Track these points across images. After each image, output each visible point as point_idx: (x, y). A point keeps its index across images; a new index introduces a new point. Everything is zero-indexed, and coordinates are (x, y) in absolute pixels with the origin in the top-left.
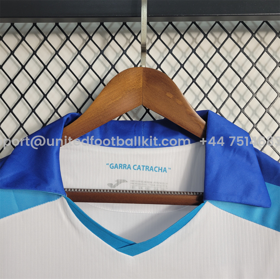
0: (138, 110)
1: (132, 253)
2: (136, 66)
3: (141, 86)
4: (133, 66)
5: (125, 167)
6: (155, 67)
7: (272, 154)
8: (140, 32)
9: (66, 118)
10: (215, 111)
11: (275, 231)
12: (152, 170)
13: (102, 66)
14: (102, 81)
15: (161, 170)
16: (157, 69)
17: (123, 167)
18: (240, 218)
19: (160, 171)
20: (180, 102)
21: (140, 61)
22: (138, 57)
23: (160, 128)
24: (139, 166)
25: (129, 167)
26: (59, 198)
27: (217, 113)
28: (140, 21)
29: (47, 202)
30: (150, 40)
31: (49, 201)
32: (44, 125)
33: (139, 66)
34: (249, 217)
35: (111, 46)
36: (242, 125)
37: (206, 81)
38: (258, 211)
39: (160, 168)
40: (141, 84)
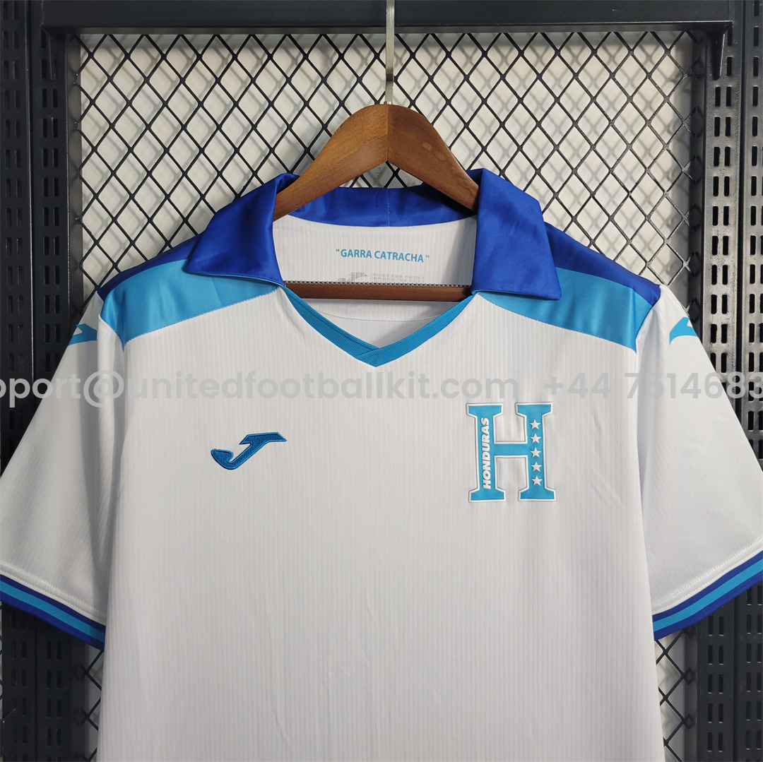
0: (381, 173)
1: (375, 363)
2: (377, 102)
3: (387, 133)
4: (373, 103)
5: (364, 254)
6: (407, 104)
7: (582, 239)
8: (385, 45)
9: (278, 181)
10: (497, 173)
11: (564, 329)
12: (403, 258)
13: (323, 101)
14: (325, 127)
15: (416, 258)
16: (410, 106)
17: (359, 254)
18: (520, 316)
19: (414, 259)
20: (442, 157)
21: (384, 94)
22: (380, 88)
23: (415, 199)
24: (384, 252)
25: (369, 254)
26: (274, 290)
27: (500, 175)
28: (385, 32)
29: (258, 296)
30: (399, 59)
31: (261, 295)
32: (237, 196)
33: (382, 102)
34: (532, 314)
35: (338, 71)
36: (540, 196)
37: (486, 126)
38: (545, 306)
39: (414, 256)
40: (386, 129)
